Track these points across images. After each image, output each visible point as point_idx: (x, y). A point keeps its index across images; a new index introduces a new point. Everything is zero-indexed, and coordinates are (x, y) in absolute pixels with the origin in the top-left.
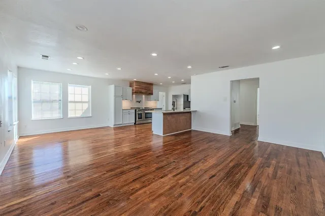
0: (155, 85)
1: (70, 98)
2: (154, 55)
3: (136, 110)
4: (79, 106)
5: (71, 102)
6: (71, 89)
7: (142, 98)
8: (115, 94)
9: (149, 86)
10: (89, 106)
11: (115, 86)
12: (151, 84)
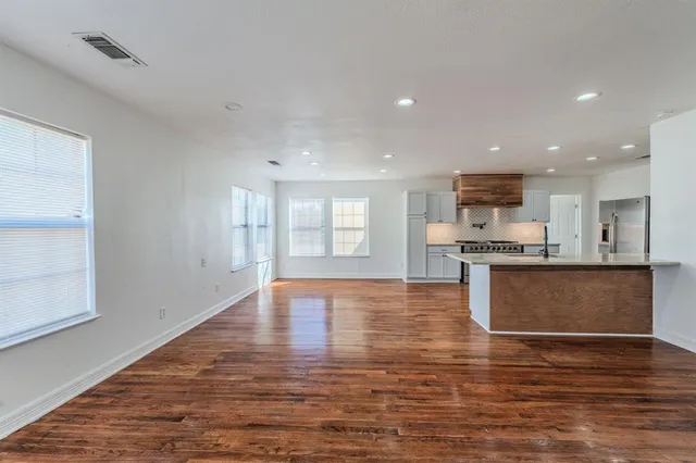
0: (531, 176)
1: (336, 223)
2: (406, 102)
3: (463, 247)
4: (349, 236)
5: (337, 229)
6: (337, 206)
7: (491, 215)
8: (409, 209)
9: (507, 182)
10: (365, 236)
11: (410, 194)
12: (518, 177)
